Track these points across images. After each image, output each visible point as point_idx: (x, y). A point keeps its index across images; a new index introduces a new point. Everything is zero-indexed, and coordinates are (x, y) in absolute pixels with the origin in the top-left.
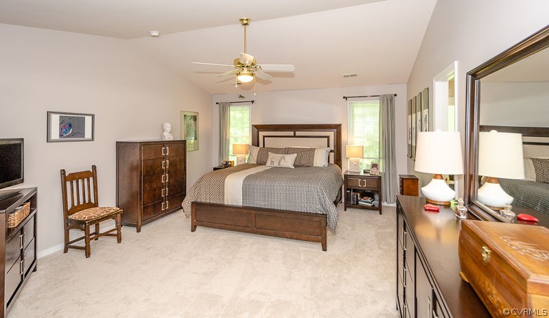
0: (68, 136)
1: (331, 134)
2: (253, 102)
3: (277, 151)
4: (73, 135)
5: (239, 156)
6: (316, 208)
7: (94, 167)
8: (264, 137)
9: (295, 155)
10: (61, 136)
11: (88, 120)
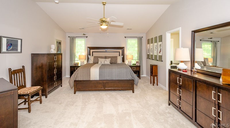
0: (11, 50)
1: (121, 51)
2: (87, 37)
3: (102, 57)
4: (12, 50)
5: (82, 60)
6: (129, 77)
7: (23, 67)
8: (93, 52)
9: (110, 59)
10: (7, 50)
11: (19, 41)
